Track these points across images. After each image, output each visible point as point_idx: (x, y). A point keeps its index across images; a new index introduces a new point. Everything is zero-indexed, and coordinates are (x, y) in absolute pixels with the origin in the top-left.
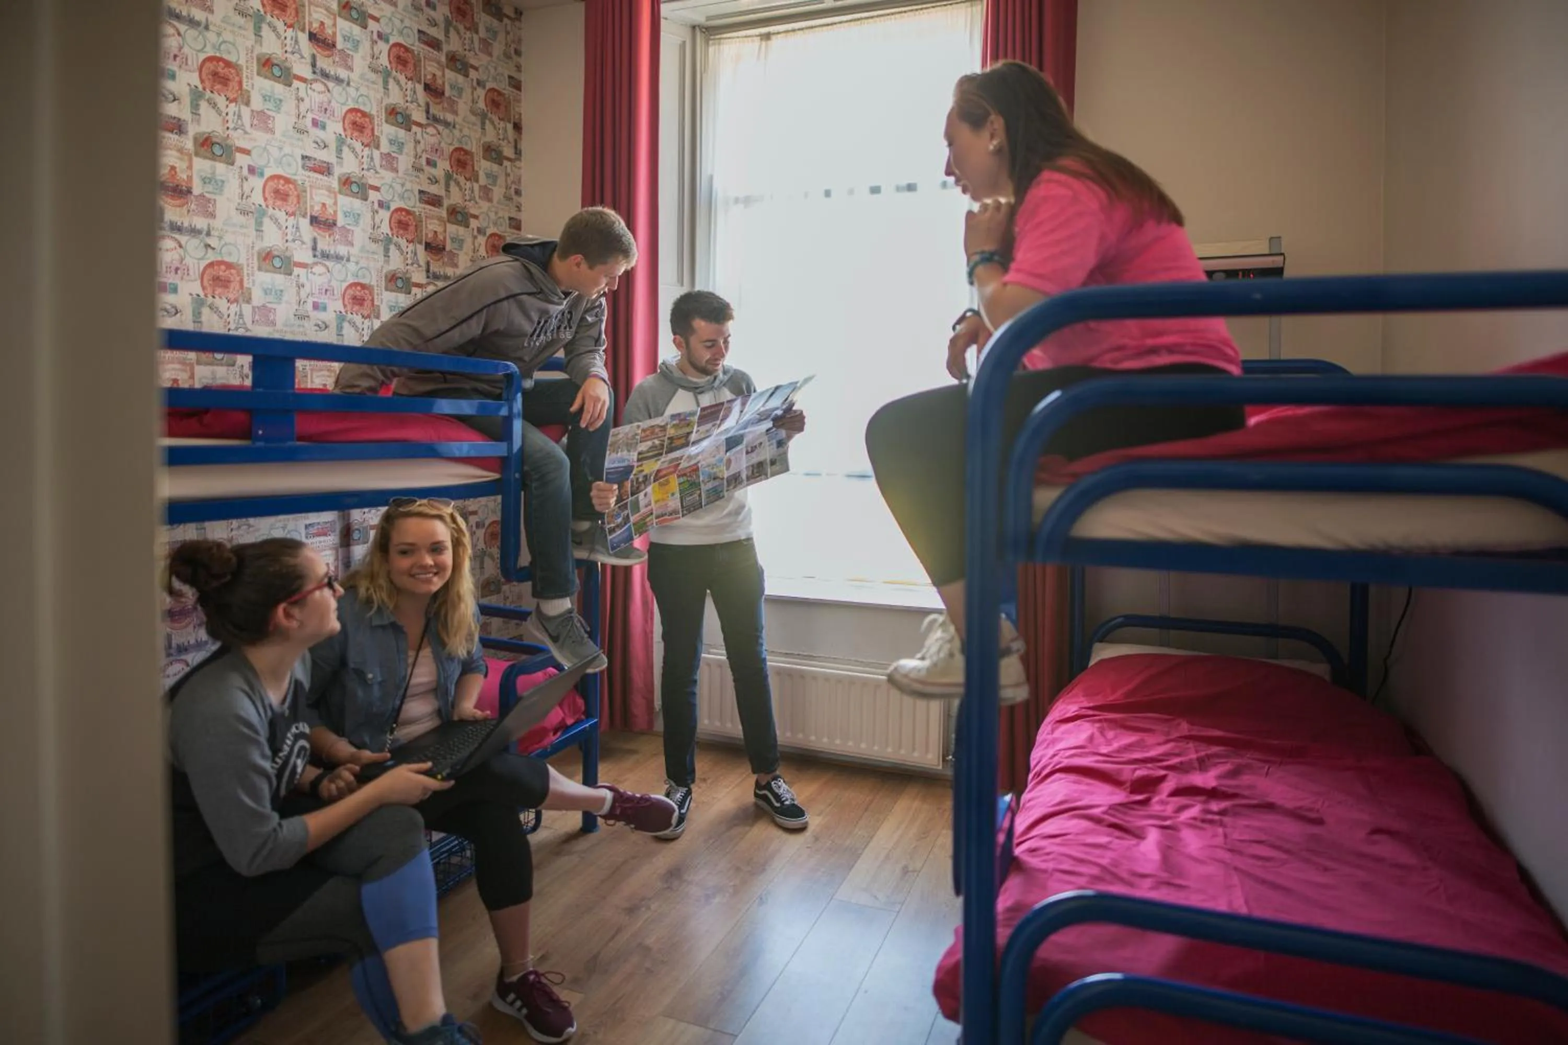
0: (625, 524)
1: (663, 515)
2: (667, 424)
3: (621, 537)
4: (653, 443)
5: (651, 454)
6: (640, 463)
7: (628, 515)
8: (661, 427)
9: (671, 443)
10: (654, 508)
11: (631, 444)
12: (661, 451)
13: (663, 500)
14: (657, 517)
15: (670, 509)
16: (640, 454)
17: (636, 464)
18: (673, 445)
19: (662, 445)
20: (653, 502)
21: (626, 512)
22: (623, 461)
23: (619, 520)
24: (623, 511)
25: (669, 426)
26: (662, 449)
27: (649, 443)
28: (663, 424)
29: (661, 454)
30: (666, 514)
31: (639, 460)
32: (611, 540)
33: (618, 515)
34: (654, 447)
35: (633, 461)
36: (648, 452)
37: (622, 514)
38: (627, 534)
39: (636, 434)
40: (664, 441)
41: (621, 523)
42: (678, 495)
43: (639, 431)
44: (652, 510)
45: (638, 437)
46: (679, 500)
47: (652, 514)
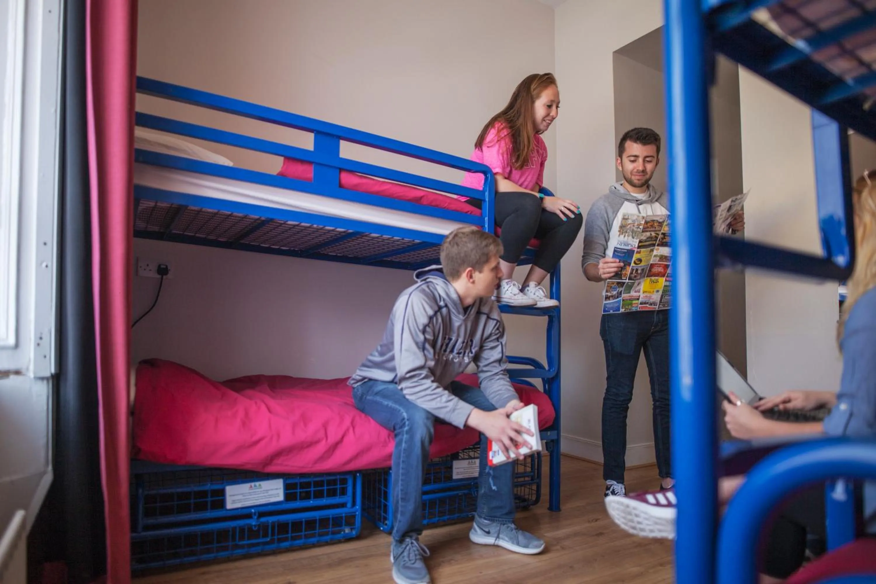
0: (618, 297)
1: (645, 303)
2: (664, 222)
3: (611, 306)
4: (651, 234)
5: (647, 243)
6: (639, 250)
7: (621, 292)
8: (660, 223)
9: (663, 239)
10: (642, 296)
11: (636, 232)
12: (654, 242)
13: (650, 292)
14: (641, 304)
15: (651, 301)
16: (640, 242)
17: (636, 250)
18: (664, 240)
19: (657, 238)
20: (641, 291)
21: (621, 289)
22: (628, 245)
23: (615, 293)
24: (619, 287)
25: (665, 223)
26: (656, 240)
27: (648, 234)
28: (661, 221)
29: (654, 245)
30: (647, 303)
31: (639, 247)
32: (605, 304)
33: (615, 289)
34: (650, 238)
35: (635, 247)
36: (646, 241)
37: (618, 290)
38: (616, 305)
39: (640, 224)
40: (658, 235)
41: (615, 295)
42: (660, 293)
43: (643, 222)
44: (639, 296)
45: (641, 227)
46: (660, 297)
47: (638, 299)
